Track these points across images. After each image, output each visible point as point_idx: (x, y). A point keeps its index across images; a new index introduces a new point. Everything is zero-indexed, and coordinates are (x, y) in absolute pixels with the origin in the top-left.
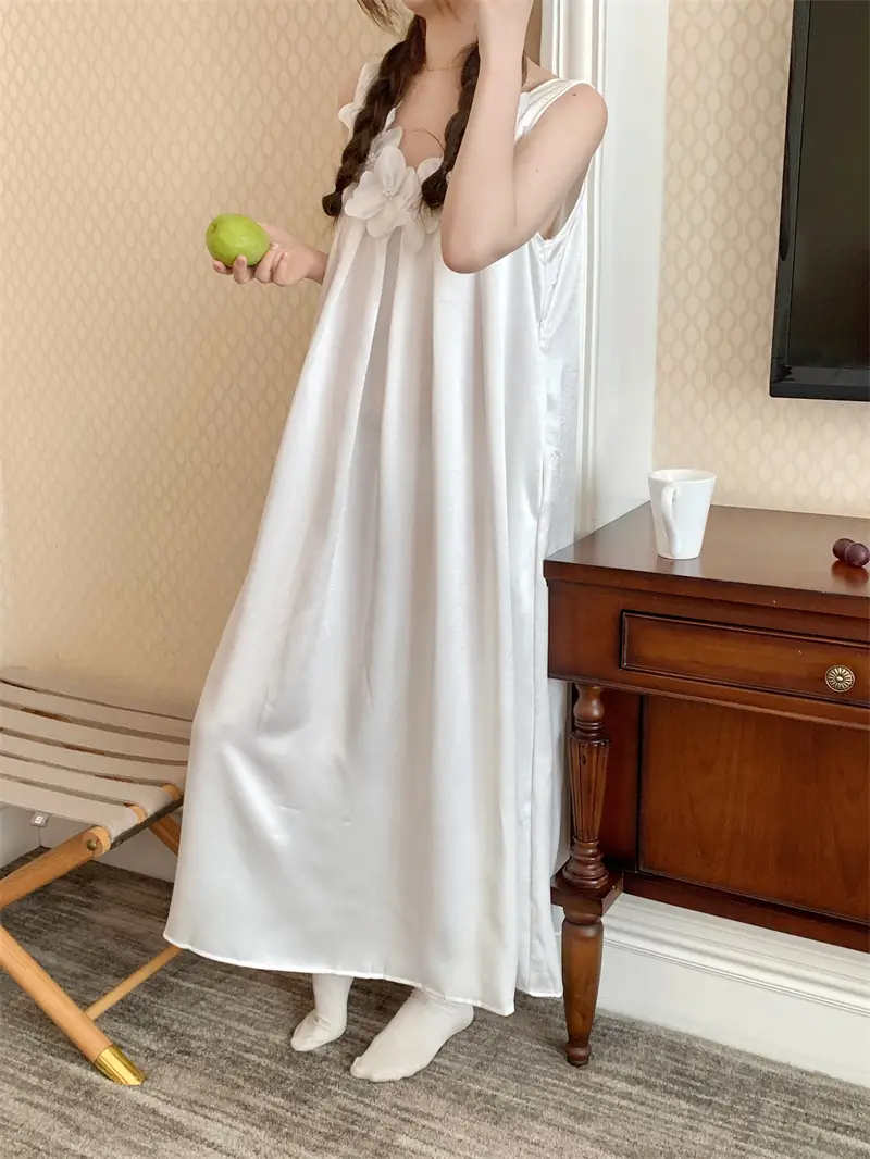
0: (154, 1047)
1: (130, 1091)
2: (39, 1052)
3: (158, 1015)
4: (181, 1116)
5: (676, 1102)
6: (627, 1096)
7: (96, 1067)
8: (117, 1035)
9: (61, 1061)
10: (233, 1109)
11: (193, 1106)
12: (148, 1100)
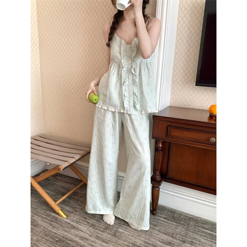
0: (69, 210)
1: (64, 219)
2: (46, 211)
3: (70, 203)
4: (75, 224)
5: (173, 223)
6: (164, 221)
7: (58, 214)
8: (62, 207)
9: (50, 213)
10: (85, 223)
11: (77, 222)
12: (68, 221)
